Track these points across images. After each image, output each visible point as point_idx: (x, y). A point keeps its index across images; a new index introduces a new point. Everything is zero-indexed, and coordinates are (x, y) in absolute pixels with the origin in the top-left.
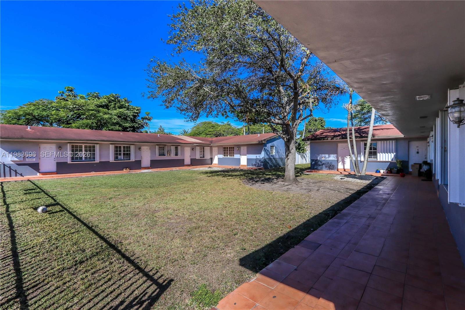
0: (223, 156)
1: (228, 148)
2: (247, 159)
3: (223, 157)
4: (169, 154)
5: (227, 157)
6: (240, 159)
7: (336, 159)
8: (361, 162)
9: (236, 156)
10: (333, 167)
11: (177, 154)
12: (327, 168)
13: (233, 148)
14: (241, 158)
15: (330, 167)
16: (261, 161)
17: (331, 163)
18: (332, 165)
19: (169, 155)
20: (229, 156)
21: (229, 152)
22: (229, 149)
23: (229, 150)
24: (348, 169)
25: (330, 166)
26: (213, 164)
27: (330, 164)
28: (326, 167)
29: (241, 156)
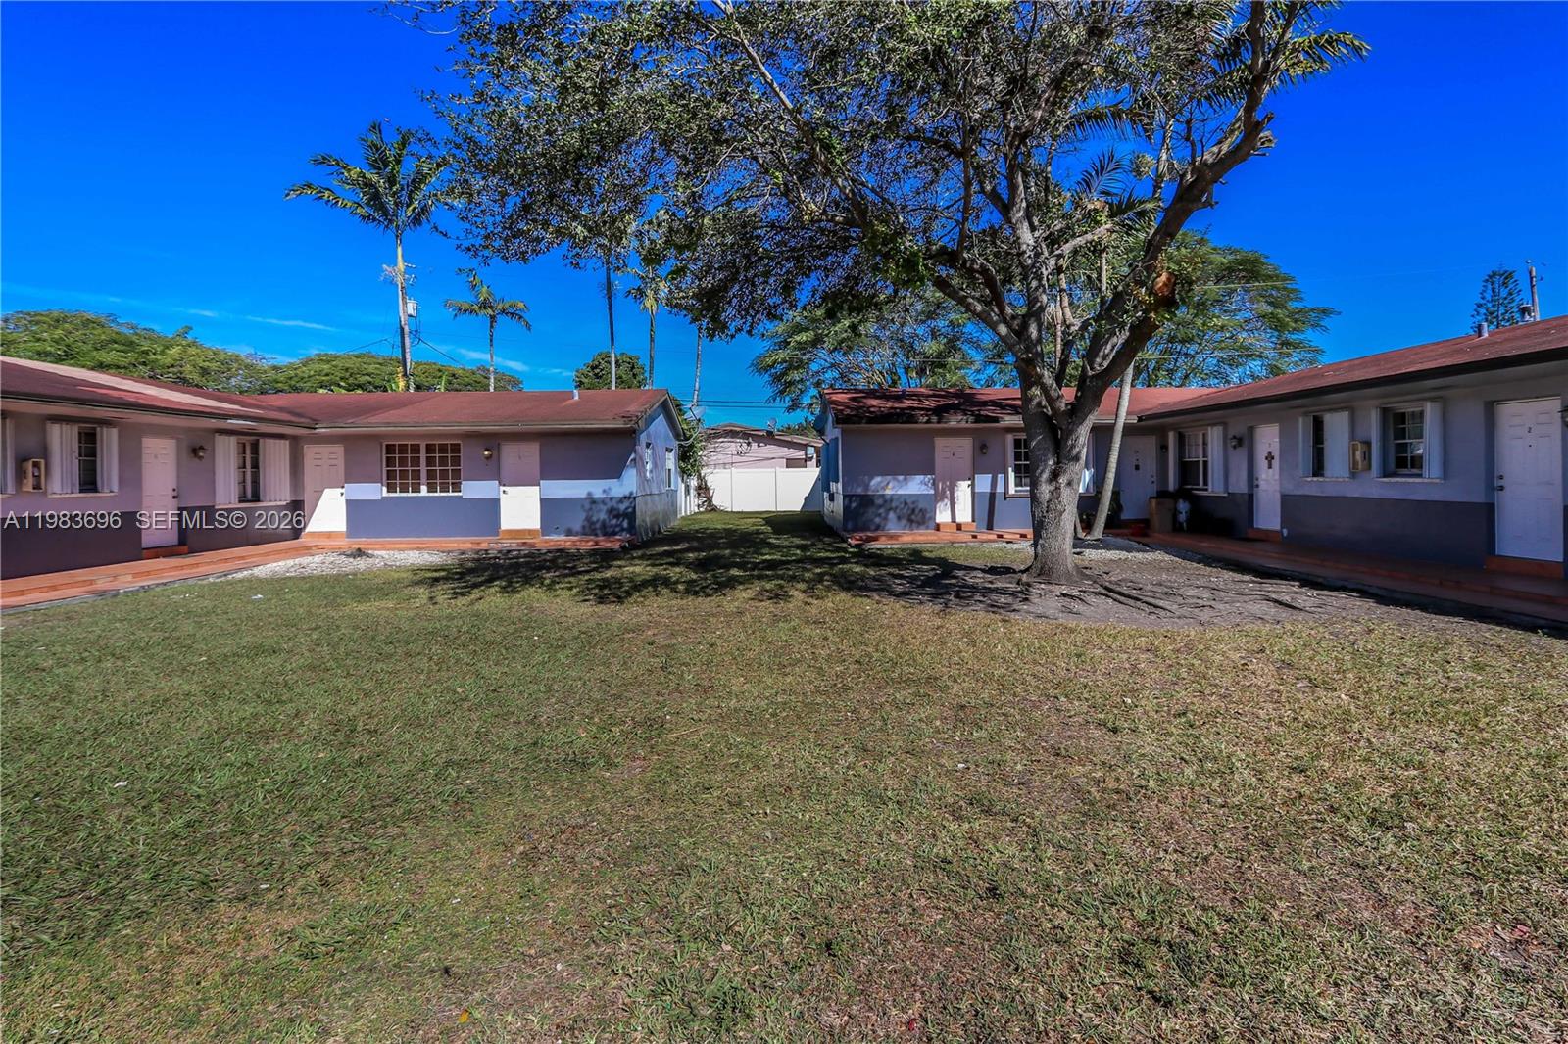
0: (385, 489)
1: (416, 449)
2: (543, 501)
3: (385, 493)
4: (30, 482)
5: (410, 494)
6: (496, 502)
7: (932, 492)
8: (1005, 499)
9: (473, 489)
10: (924, 516)
11: (94, 483)
12: (904, 522)
13: (456, 448)
14: (503, 497)
15: (913, 517)
16: (615, 513)
17: (914, 503)
18: (917, 511)
19: (37, 486)
20: (424, 488)
21: (423, 469)
22: (423, 455)
23: (423, 461)
24: (967, 524)
25: (914, 510)
26: (312, 534)
27: (912, 506)
28: (899, 518)
29: (502, 488)
